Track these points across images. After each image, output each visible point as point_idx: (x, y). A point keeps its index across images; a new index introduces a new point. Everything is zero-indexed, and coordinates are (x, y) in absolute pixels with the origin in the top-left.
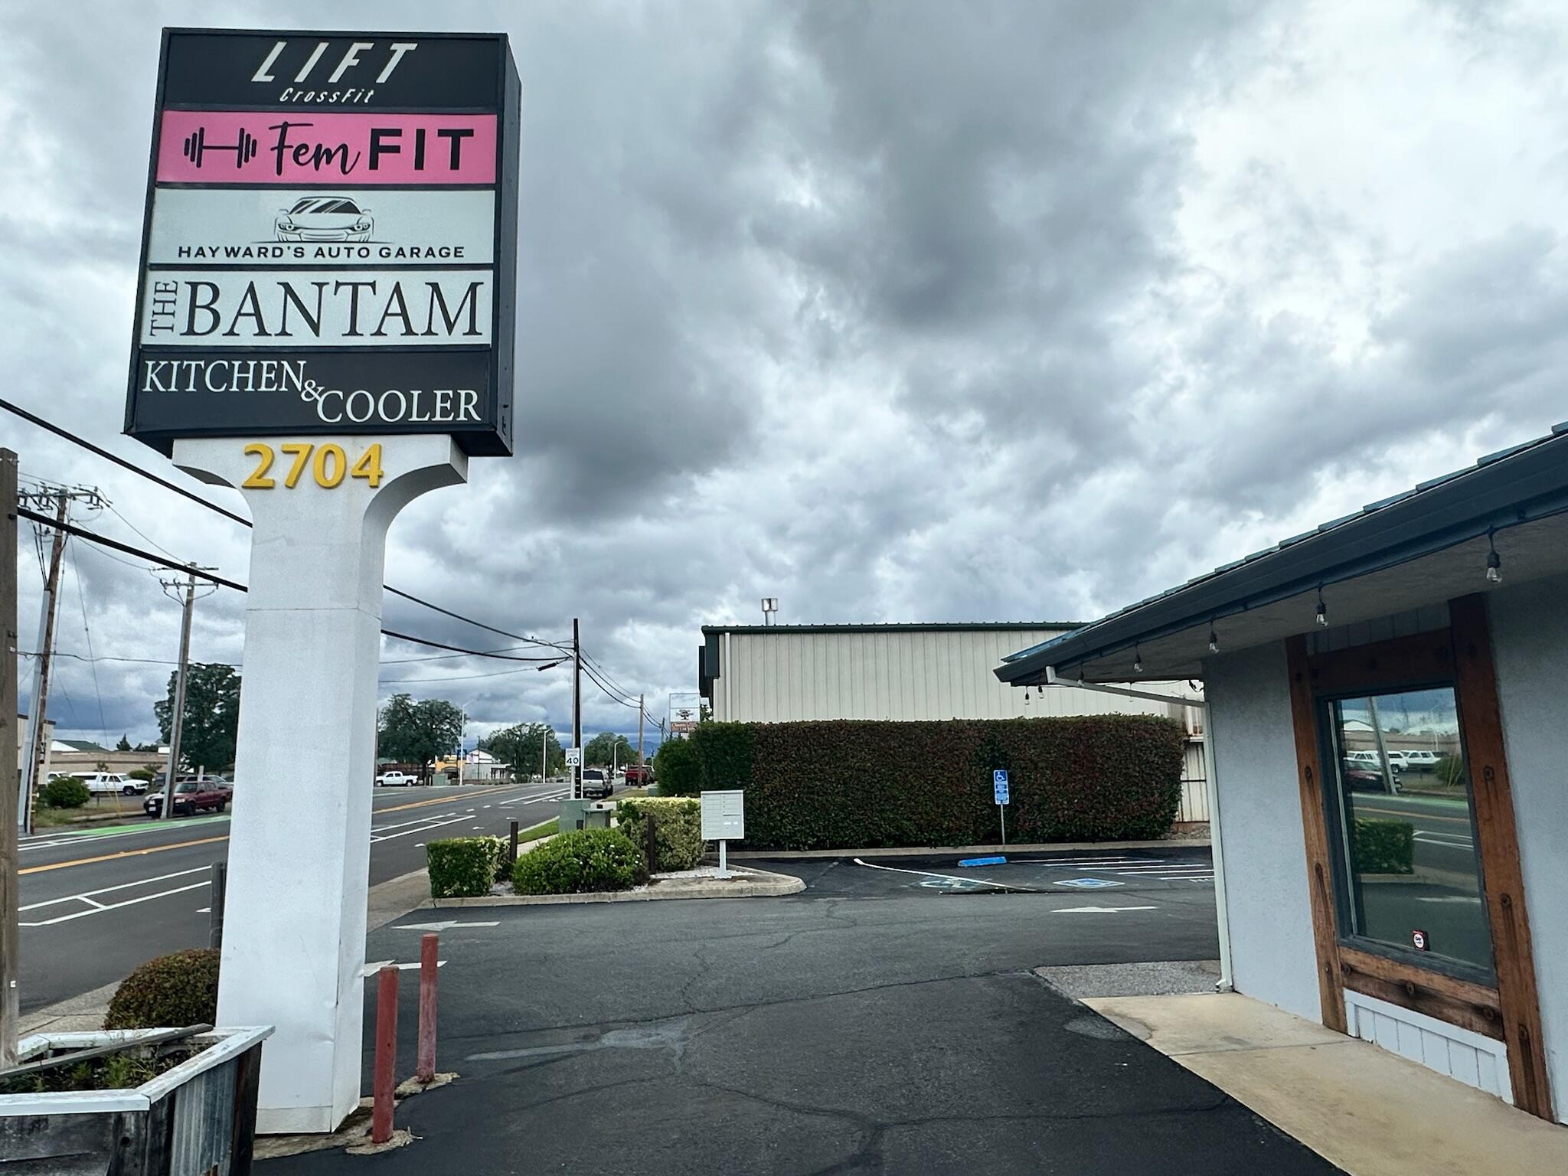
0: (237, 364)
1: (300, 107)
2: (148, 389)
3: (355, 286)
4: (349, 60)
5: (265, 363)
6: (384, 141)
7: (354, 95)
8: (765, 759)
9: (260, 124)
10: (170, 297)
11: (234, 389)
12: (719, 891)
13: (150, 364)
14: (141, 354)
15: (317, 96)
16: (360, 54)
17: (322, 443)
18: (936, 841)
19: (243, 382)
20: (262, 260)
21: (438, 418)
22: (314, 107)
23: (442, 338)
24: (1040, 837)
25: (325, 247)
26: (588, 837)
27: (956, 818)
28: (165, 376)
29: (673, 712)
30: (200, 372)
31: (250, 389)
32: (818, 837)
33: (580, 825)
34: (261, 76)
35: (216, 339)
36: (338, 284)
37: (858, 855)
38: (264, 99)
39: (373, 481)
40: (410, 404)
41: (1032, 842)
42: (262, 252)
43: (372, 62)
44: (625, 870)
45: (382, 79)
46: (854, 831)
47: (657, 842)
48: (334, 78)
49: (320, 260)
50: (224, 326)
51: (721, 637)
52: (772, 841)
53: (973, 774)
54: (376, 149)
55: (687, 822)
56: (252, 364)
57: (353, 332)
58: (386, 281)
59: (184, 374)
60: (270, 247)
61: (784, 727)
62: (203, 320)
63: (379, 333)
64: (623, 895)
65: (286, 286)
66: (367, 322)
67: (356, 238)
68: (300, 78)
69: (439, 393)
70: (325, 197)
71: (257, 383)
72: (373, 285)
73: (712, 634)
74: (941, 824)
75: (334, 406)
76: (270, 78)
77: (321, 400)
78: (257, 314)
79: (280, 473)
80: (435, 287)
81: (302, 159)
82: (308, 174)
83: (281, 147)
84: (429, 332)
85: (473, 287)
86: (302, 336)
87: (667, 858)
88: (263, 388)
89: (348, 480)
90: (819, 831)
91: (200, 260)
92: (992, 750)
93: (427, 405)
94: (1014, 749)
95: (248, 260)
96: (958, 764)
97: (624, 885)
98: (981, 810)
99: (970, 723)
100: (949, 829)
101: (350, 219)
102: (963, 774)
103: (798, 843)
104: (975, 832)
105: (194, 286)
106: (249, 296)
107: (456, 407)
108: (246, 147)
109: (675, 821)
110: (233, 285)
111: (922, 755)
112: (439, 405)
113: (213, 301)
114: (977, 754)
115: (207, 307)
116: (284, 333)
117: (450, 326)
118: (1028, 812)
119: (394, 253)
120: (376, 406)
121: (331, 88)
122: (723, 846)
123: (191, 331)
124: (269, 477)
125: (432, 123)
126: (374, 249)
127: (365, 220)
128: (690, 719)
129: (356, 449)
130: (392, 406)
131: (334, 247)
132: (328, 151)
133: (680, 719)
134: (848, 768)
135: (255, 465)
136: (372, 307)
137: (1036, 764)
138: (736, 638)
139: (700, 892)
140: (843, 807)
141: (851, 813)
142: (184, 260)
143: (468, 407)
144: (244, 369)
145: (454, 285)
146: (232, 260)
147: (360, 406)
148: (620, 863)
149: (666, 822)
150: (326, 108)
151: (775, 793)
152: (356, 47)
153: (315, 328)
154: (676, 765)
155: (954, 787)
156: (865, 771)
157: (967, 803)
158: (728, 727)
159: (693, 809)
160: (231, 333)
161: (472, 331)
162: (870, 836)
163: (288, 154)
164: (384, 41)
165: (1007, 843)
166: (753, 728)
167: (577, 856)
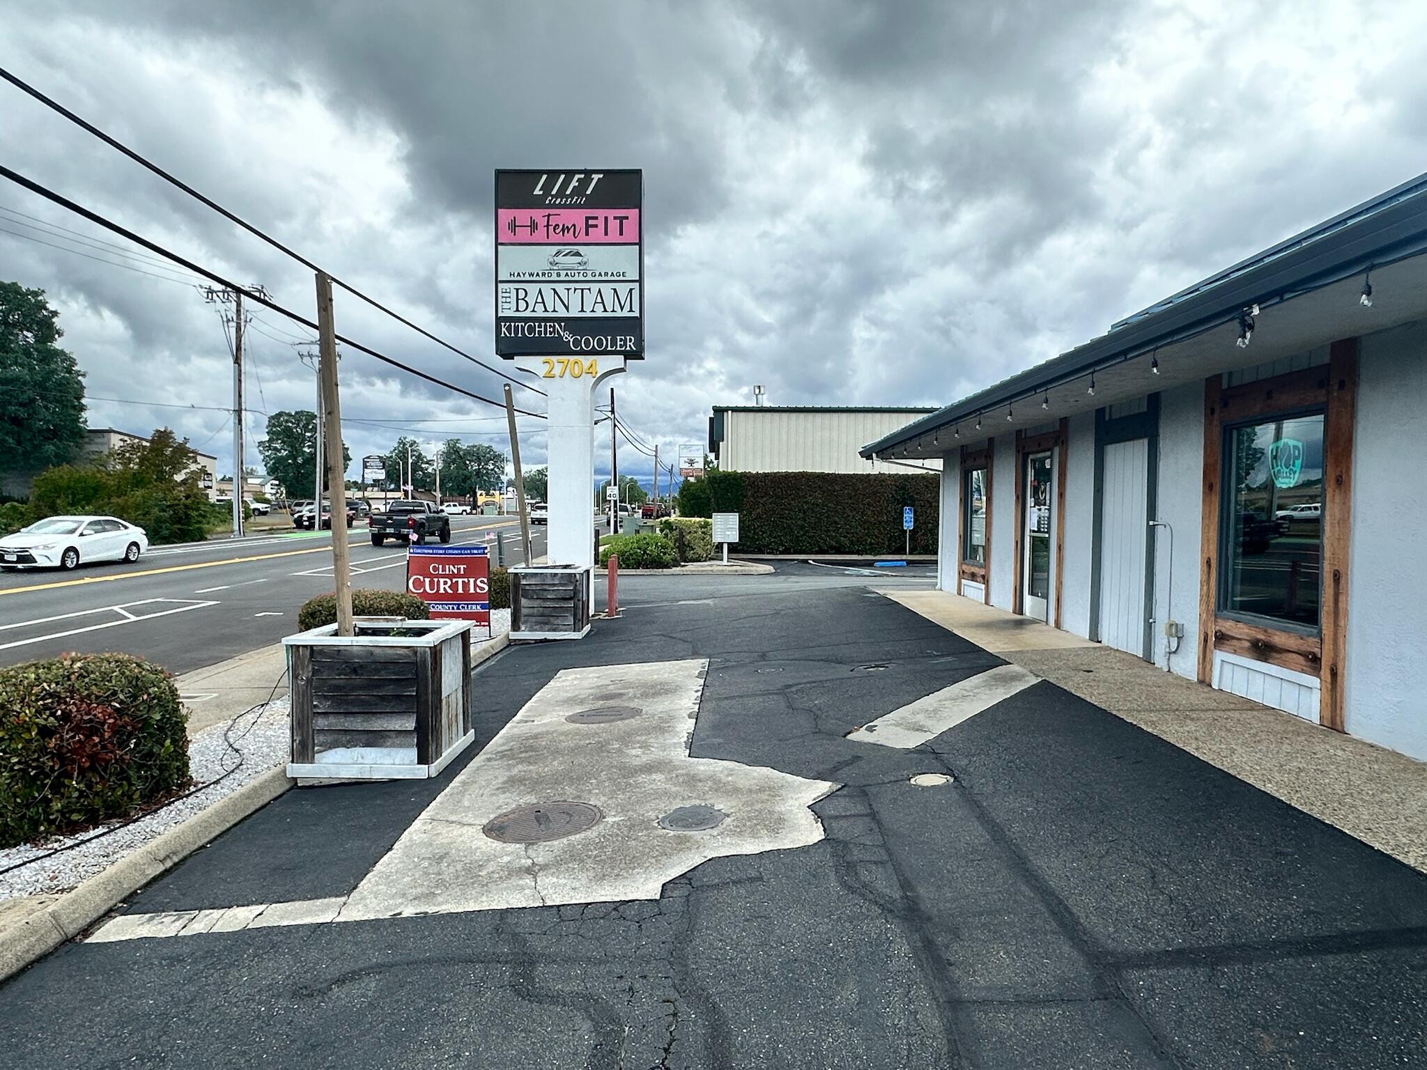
0: (537, 324)
1: (554, 206)
2: (503, 335)
3: (582, 290)
4: (574, 183)
5: (548, 324)
6: (591, 222)
7: (577, 200)
8: (753, 496)
9: (538, 215)
10: (508, 295)
11: (537, 335)
12: (723, 571)
13: (503, 324)
14: (499, 320)
15: (561, 201)
16: (579, 180)
17: (573, 358)
18: (862, 551)
19: (540, 332)
20: (543, 279)
21: (618, 349)
22: (560, 206)
23: (619, 314)
24: (931, 551)
25: (569, 272)
26: (645, 538)
27: (877, 537)
28: (509, 329)
29: (682, 460)
30: (523, 328)
31: (543, 335)
32: (786, 546)
33: (637, 532)
34: (537, 192)
35: (528, 314)
36: (575, 289)
37: (811, 557)
38: (538, 203)
39: (594, 375)
40: (607, 342)
41: (926, 554)
42: (544, 274)
43: (584, 184)
44: (667, 558)
45: (588, 192)
46: (809, 543)
47: (684, 544)
48: (568, 192)
49: (567, 278)
50: (530, 308)
51: (725, 414)
52: (756, 548)
53: (889, 509)
54: (588, 226)
55: (703, 533)
56: (543, 324)
57: (582, 310)
58: (595, 287)
59: (516, 328)
60: (547, 272)
61: (766, 475)
62: (522, 305)
63: (593, 311)
64: (666, 571)
65: (554, 290)
66: (588, 308)
67: (581, 268)
68: (554, 192)
69: (618, 338)
70: (568, 249)
71: (546, 334)
72: (589, 289)
73: (719, 411)
74: (866, 540)
75: (577, 343)
76: (541, 193)
77: (571, 340)
78: (543, 302)
79: (557, 370)
80: (615, 290)
81: (557, 231)
82: (559, 238)
83: (548, 226)
84: (613, 311)
85: (631, 290)
86: (562, 313)
87: (690, 554)
88: (548, 335)
89: (584, 374)
90: (786, 542)
91: (519, 279)
92: (903, 494)
93: (614, 343)
94: (917, 494)
95: (538, 278)
96: (879, 502)
97: (667, 566)
98: (894, 533)
99: (890, 475)
100: (871, 544)
101: (579, 259)
102: (882, 509)
103: (772, 549)
104: (888, 546)
105: (517, 290)
106: (539, 296)
107: (625, 344)
108: (533, 226)
109: (695, 532)
110: (533, 289)
111: (855, 496)
112: (619, 343)
113: (526, 296)
114: (893, 496)
115: (523, 299)
116: (554, 311)
117: (622, 309)
118: (924, 534)
119: (597, 274)
120: (594, 343)
121: (567, 197)
122: (725, 547)
123: (517, 310)
124: (552, 373)
125: (611, 213)
126: (589, 273)
127: (585, 260)
128: (696, 466)
129: (586, 361)
130: (600, 343)
131: (573, 272)
132: (567, 227)
133: (687, 466)
134: (806, 503)
135: (547, 367)
136: (590, 298)
137: (931, 504)
138: (735, 414)
139: (712, 571)
140: (802, 527)
141: (807, 531)
142: (512, 278)
143: (631, 345)
144: (540, 326)
145: (623, 289)
146: (531, 278)
147: (587, 343)
148: (665, 554)
149: (690, 532)
150: (565, 207)
151: (759, 517)
152: (577, 177)
153: (567, 308)
154: (693, 499)
155: (876, 517)
156: (817, 505)
157: (883, 527)
158: (729, 474)
159: (707, 525)
160: (533, 311)
161: (631, 310)
162: (819, 546)
163: (551, 228)
164: (588, 173)
165: (910, 554)
166: (745, 476)
167: (639, 548)
